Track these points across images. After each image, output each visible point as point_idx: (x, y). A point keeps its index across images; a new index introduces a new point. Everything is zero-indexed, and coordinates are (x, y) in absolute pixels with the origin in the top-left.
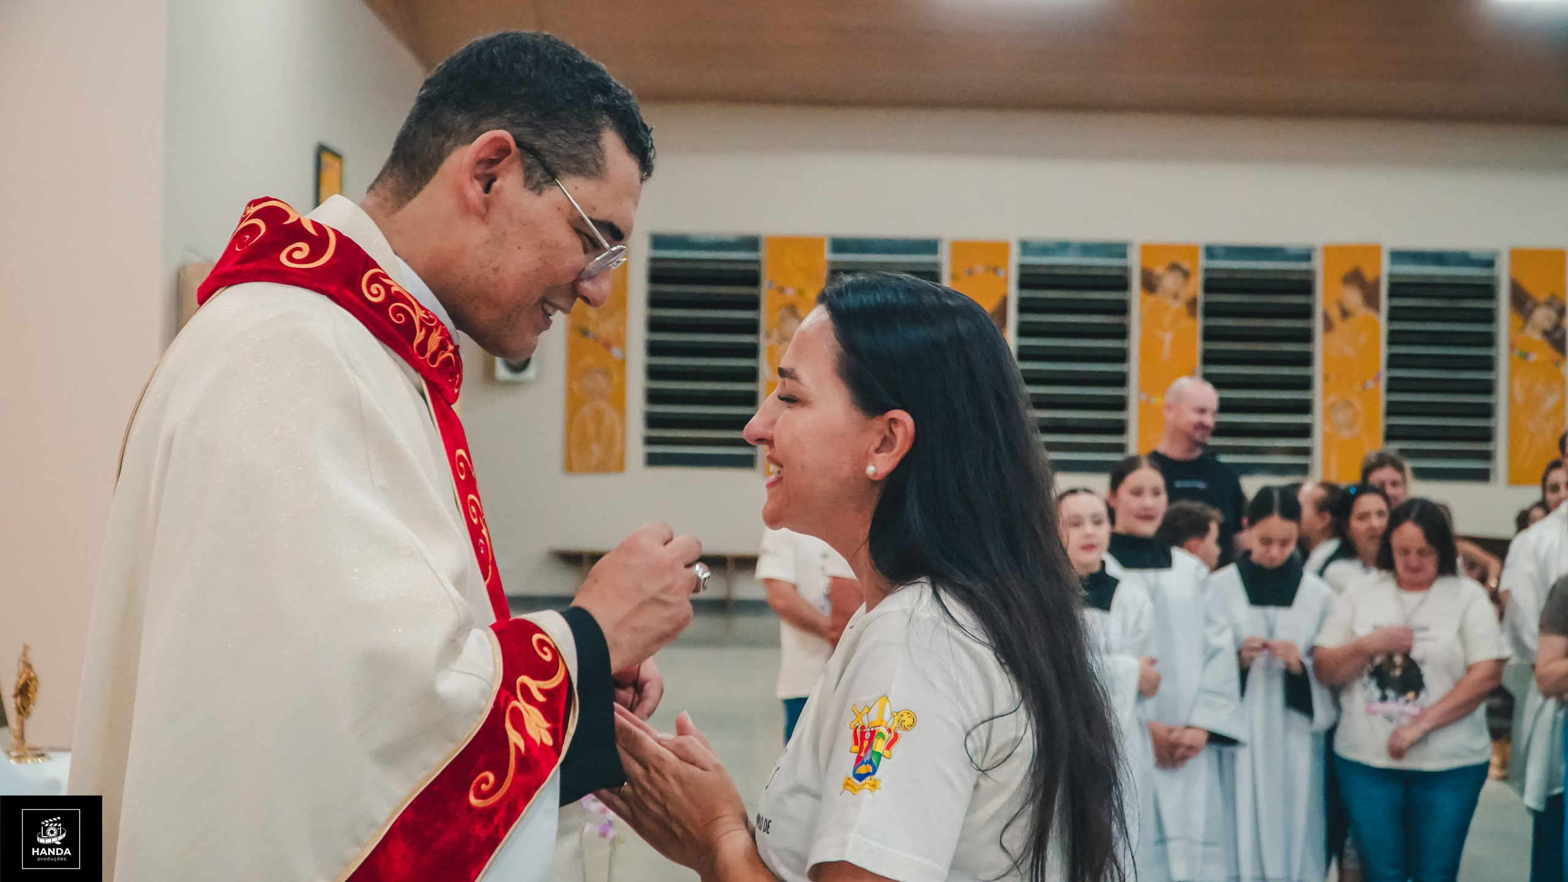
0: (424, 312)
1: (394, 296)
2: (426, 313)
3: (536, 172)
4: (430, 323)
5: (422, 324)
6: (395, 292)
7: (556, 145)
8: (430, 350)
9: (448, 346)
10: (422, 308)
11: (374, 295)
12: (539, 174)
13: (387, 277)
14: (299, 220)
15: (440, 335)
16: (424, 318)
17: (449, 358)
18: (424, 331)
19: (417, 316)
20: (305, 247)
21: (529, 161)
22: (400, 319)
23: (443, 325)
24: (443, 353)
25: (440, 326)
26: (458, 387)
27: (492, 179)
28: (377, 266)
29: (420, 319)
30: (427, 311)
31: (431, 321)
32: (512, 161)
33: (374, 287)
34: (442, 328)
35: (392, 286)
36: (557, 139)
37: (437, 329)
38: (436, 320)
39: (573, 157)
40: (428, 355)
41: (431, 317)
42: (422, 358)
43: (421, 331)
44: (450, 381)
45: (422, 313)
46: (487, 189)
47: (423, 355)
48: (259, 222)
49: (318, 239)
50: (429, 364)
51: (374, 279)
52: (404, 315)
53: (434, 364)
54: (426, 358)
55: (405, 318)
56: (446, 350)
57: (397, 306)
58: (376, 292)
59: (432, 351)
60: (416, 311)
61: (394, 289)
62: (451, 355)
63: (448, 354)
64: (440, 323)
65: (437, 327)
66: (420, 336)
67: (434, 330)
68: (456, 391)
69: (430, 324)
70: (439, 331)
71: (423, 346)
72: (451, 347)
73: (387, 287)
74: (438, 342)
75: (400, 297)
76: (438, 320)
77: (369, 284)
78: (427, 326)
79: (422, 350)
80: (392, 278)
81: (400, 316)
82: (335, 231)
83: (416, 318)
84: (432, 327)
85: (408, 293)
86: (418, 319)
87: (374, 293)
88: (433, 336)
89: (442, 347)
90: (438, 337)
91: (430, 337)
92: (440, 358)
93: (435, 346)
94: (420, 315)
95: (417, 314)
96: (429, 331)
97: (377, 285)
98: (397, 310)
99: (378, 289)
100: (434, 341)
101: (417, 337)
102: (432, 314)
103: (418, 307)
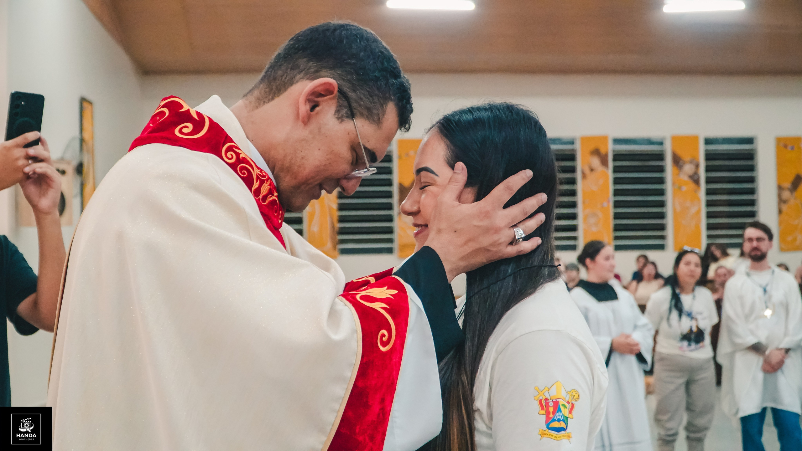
0: (259, 170)
1: (240, 160)
2: (261, 172)
5: (258, 178)
6: (243, 158)
8: (262, 194)
9: (274, 193)
10: (258, 168)
13: (238, 148)
14: (189, 109)
16: (259, 174)
18: (258, 181)
20: (190, 126)
22: (244, 174)
23: (271, 180)
25: (270, 180)
26: (281, 219)
28: (234, 143)
29: (257, 175)
30: (261, 170)
31: (264, 176)
33: (229, 154)
35: (241, 154)
36: (362, 96)
37: (267, 182)
41: (264, 174)
42: (257, 198)
43: (257, 182)
45: (258, 171)
46: (313, 109)
47: (258, 196)
48: (166, 110)
49: (199, 122)
50: (261, 202)
51: (230, 149)
52: (247, 171)
53: (265, 202)
55: (247, 173)
57: (242, 166)
58: (230, 157)
59: (263, 194)
60: (255, 170)
61: (241, 156)
62: (276, 198)
63: (273, 198)
64: (269, 178)
65: (267, 180)
66: (256, 185)
67: (265, 181)
68: (279, 221)
69: (262, 178)
70: (269, 183)
71: (258, 190)
73: (238, 154)
74: (268, 189)
75: (245, 161)
76: (268, 177)
77: (226, 152)
78: (261, 180)
79: (256, 193)
80: (241, 150)
81: (244, 172)
82: (209, 118)
83: (254, 174)
84: (264, 181)
85: (250, 159)
86: (255, 175)
87: (229, 157)
88: (264, 185)
89: (270, 193)
90: (268, 187)
91: (263, 186)
92: (269, 199)
93: (265, 191)
94: (257, 172)
95: (255, 172)
96: (262, 183)
97: (232, 153)
98: (242, 168)
99: (232, 155)
100: (265, 189)
101: (254, 185)
102: (265, 172)
103: (256, 168)
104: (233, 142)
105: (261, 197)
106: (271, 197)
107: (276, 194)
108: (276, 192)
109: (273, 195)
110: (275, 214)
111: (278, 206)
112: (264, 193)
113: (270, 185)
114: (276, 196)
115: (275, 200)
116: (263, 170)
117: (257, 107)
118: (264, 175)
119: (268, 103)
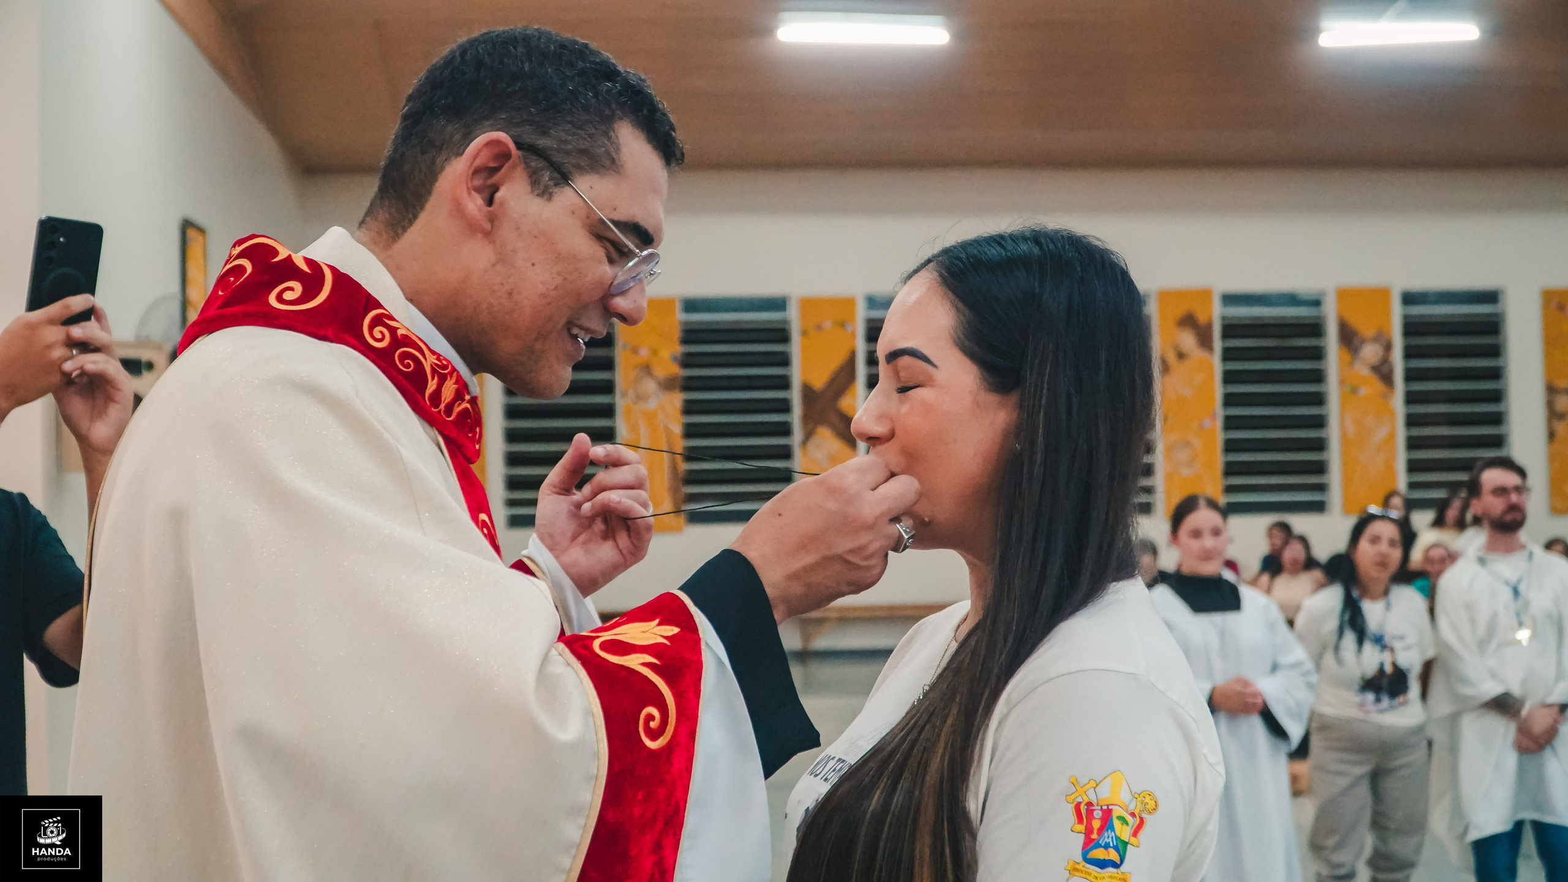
0: (435, 357)
1: (400, 341)
2: (438, 359)
3: (543, 175)
5: (434, 371)
6: (402, 335)
7: (566, 142)
8: (444, 401)
9: (465, 396)
10: (433, 353)
11: (379, 338)
12: (546, 176)
13: (391, 318)
14: (289, 257)
15: (455, 383)
16: (436, 364)
17: (466, 409)
18: (436, 378)
19: (428, 362)
20: (298, 287)
21: (533, 164)
22: (408, 366)
23: (458, 372)
24: (460, 404)
25: (455, 374)
26: (479, 441)
27: (495, 189)
28: (382, 307)
29: (431, 366)
30: (438, 356)
31: (445, 367)
32: (514, 167)
33: (378, 331)
34: (457, 375)
35: (399, 328)
36: (564, 136)
37: (451, 377)
38: (450, 367)
39: (583, 152)
40: (442, 406)
41: (444, 362)
42: (436, 410)
43: (433, 379)
44: (470, 435)
45: (432, 359)
46: (490, 202)
47: (437, 406)
48: (246, 262)
49: (312, 277)
50: (444, 416)
51: (377, 321)
52: (412, 361)
53: (450, 417)
54: (441, 410)
55: (414, 365)
56: (463, 400)
57: (404, 352)
58: (379, 336)
59: (446, 402)
60: (427, 356)
61: (400, 332)
62: (468, 406)
63: (465, 405)
64: (454, 370)
65: (451, 374)
66: (432, 385)
67: (449, 378)
68: (477, 447)
69: (443, 371)
70: (454, 379)
71: (437, 395)
72: (467, 397)
73: (393, 330)
74: (454, 390)
75: (407, 341)
76: (452, 367)
77: (371, 328)
78: (440, 374)
79: (435, 401)
80: (396, 321)
81: (408, 363)
82: (332, 268)
83: (427, 366)
84: (446, 375)
85: (414, 334)
87: (377, 337)
88: (447, 384)
89: (458, 396)
90: (454, 386)
91: (444, 386)
92: (457, 409)
93: (450, 396)
94: (431, 361)
95: (428, 360)
96: (442, 379)
97: (381, 328)
98: (405, 356)
99: (381, 332)
100: (449, 390)
101: (429, 386)
102: (445, 359)
103: (429, 352)
111: (474, 420)
112: (448, 400)
114: (469, 403)
116: (441, 356)
118: (444, 364)
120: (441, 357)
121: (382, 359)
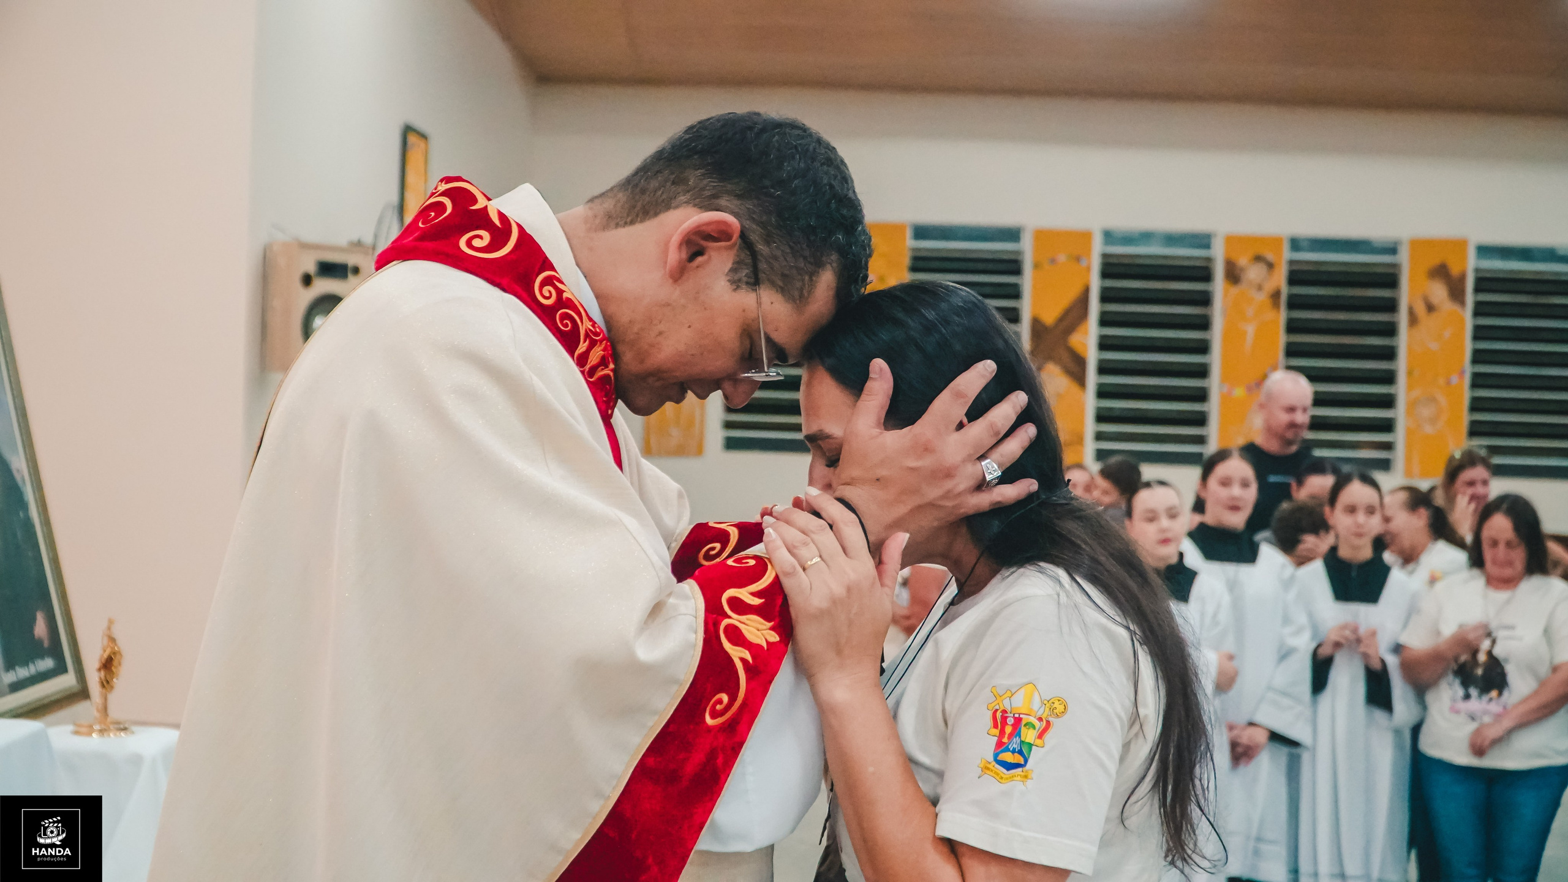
0: (591, 323)
1: (563, 302)
2: (593, 326)
3: (743, 269)
4: (595, 336)
5: (587, 336)
6: (568, 299)
9: (609, 363)
10: (590, 319)
11: (546, 297)
12: (745, 272)
13: (562, 282)
14: (487, 208)
16: (590, 330)
18: (587, 342)
19: (584, 326)
20: (486, 235)
22: (566, 326)
23: (608, 341)
25: (605, 342)
27: (701, 252)
28: (556, 271)
29: (586, 331)
30: (594, 324)
31: (597, 334)
33: (547, 289)
34: (607, 344)
35: (565, 291)
37: (598, 347)
38: (601, 336)
41: (597, 330)
42: (582, 370)
43: (585, 342)
45: (589, 325)
46: (692, 258)
47: (582, 366)
48: (447, 201)
49: (501, 231)
50: (589, 373)
51: (548, 281)
52: (571, 321)
53: (594, 377)
54: (585, 370)
55: (571, 326)
56: (604, 366)
57: (566, 312)
58: (547, 295)
60: (583, 320)
61: (565, 295)
62: (611, 373)
63: (606, 372)
64: (603, 339)
65: (601, 341)
66: (582, 347)
67: (597, 344)
69: (595, 338)
70: (602, 346)
71: (584, 357)
73: (560, 292)
74: (600, 356)
75: (570, 304)
76: (604, 336)
77: (542, 285)
78: (591, 339)
79: (581, 361)
80: (565, 285)
81: (567, 322)
82: (519, 226)
83: (582, 329)
84: (596, 341)
85: (579, 302)
86: (584, 330)
87: (545, 295)
88: (596, 350)
89: (603, 362)
90: (601, 352)
91: (593, 350)
92: (601, 373)
93: (596, 359)
94: (586, 326)
95: (584, 325)
96: (593, 344)
97: (550, 288)
98: (566, 316)
99: (550, 292)
100: (596, 355)
101: (579, 348)
102: (599, 327)
103: (586, 318)
104: (553, 269)
105: (587, 367)
106: (603, 369)
107: (612, 366)
108: (613, 364)
109: (607, 367)
110: (604, 399)
111: (613, 387)
112: (592, 363)
113: (603, 350)
114: (612, 370)
115: (608, 376)
116: (596, 323)
117: (605, 227)
118: (596, 332)
119: (624, 227)
120: (596, 325)
121: (546, 314)
